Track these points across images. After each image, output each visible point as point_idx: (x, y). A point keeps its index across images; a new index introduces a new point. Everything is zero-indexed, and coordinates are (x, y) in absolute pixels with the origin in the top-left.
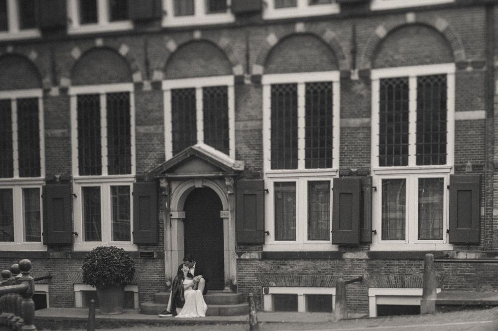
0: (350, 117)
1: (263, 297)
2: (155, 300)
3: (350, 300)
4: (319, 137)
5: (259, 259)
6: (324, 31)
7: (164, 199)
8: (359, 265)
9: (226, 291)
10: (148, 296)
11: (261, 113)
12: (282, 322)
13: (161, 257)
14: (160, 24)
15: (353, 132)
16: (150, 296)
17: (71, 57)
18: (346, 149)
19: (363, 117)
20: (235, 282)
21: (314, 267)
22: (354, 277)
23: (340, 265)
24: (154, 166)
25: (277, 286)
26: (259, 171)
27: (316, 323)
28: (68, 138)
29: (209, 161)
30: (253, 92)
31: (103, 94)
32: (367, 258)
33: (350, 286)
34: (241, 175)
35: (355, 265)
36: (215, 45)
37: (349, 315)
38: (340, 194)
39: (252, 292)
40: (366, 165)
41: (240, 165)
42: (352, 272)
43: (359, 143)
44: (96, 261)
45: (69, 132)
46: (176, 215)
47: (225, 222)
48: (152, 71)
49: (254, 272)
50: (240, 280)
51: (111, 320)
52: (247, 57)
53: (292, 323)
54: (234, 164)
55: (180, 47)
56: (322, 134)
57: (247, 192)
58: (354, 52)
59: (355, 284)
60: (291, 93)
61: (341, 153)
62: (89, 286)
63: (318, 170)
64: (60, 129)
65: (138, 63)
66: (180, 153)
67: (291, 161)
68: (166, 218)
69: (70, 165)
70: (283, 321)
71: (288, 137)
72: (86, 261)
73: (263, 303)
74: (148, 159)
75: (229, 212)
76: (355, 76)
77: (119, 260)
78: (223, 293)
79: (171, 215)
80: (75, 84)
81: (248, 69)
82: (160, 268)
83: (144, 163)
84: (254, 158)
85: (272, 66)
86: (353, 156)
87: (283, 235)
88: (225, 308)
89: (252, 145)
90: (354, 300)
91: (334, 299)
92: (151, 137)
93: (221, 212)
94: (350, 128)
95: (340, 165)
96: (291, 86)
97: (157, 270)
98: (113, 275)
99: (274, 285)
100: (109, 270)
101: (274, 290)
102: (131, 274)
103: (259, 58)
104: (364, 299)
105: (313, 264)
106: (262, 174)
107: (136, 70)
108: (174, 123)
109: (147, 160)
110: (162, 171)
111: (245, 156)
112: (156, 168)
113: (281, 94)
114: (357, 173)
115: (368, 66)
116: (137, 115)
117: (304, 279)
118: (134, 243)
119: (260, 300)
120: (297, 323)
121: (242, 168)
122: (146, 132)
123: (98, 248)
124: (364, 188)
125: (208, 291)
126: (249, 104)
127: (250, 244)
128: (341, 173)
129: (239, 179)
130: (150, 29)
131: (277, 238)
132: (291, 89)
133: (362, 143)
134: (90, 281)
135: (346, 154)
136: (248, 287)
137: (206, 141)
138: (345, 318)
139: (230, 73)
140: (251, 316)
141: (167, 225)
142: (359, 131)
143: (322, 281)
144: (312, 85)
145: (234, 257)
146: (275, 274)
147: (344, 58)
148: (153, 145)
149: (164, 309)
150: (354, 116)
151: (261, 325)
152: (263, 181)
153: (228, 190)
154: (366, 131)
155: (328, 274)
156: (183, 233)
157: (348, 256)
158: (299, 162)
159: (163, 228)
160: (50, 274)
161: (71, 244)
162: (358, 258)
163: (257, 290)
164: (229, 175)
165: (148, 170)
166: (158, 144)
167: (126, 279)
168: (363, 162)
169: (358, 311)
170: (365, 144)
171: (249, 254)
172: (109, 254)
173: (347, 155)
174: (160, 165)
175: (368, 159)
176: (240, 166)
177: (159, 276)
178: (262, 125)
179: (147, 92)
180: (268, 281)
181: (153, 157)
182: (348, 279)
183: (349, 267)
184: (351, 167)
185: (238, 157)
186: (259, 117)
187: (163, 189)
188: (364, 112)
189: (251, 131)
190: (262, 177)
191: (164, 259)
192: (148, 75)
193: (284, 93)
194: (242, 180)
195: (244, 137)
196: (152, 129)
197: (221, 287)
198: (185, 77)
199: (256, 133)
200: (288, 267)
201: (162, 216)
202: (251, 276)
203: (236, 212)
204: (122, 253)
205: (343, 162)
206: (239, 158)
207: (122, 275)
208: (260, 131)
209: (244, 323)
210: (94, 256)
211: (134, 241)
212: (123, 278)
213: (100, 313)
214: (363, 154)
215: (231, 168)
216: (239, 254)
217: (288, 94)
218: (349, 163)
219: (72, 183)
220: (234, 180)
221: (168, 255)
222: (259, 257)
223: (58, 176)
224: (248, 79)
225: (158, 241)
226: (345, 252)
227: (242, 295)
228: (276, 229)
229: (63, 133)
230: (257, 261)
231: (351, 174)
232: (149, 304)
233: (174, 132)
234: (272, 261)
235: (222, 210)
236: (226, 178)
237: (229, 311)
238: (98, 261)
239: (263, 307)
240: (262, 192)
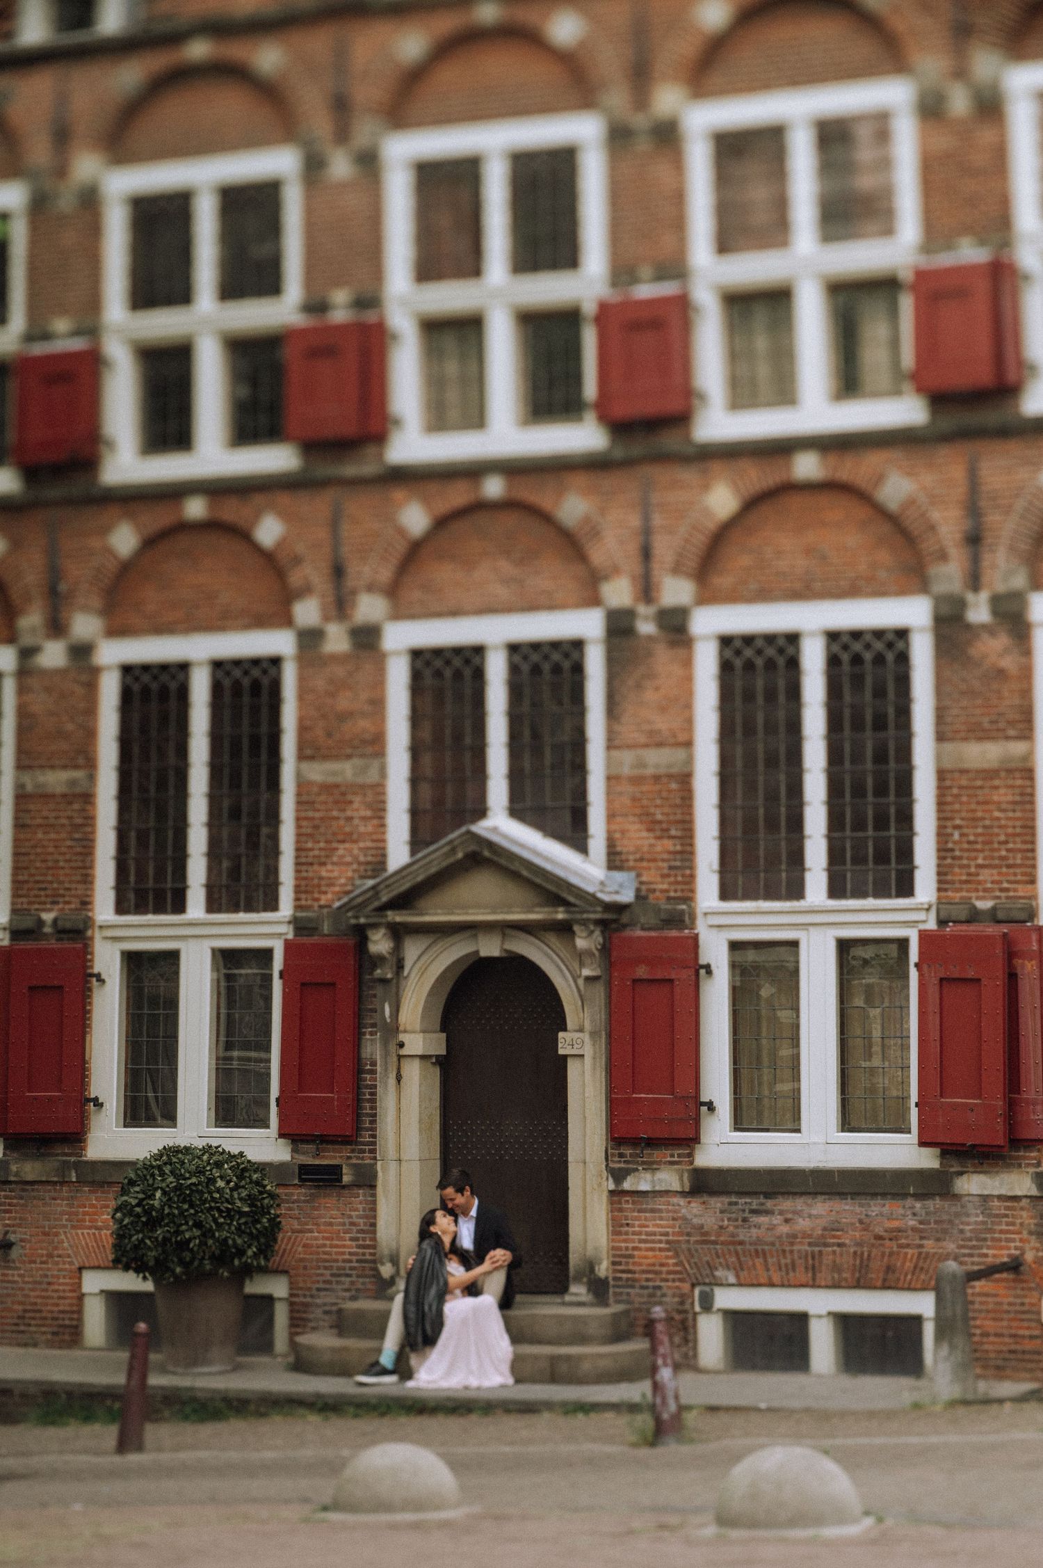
0: (965, 739)
1: (695, 1320)
2: (342, 1324)
3: (982, 1335)
4: (870, 798)
5: (683, 1194)
6: (880, 479)
7: (379, 990)
8: (1006, 1216)
9: (573, 1299)
10: (318, 1313)
11: (689, 723)
12: (758, 1410)
13: (367, 1180)
14: (380, 456)
15: (979, 783)
16: (326, 1312)
17: (109, 551)
18: (956, 836)
19: (1007, 738)
20: (603, 1270)
21: (861, 1222)
22: (994, 1256)
23: (945, 1217)
24: (349, 888)
25: (740, 1285)
26: (684, 907)
27: (871, 1414)
28: (88, 798)
29: (525, 873)
30: (663, 657)
31: (200, 664)
32: (1034, 1191)
33: (979, 1285)
34: (625, 918)
35: (997, 1216)
36: (546, 518)
37: (982, 1386)
38: (941, 980)
39: (660, 1303)
40: (1022, 890)
41: (621, 886)
42: (985, 1240)
43: (998, 819)
44: (158, 1194)
45: (92, 778)
46: (415, 1043)
47: (573, 1069)
48: (354, 593)
49: (667, 1234)
50: (620, 1263)
51: (199, 1394)
52: (646, 553)
53: (792, 1412)
54: (602, 883)
55: (441, 523)
56: (881, 790)
57: (642, 972)
58: (974, 540)
59: (997, 1281)
60: (781, 661)
61: (943, 851)
62: (131, 1275)
63: (871, 902)
64: (65, 767)
65: (312, 572)
66: (432, 848)
67: (784, 875)
68: (386, 1054)
69: (87, 879)
70: (763, 1406)
71: (772, 797)
72: (124, 1192)
73: (695, 1341)
74: (333, 864)
75: (586, 1037)
76: (979, 612)
77: (232, 1190)
78: (564, 1304)
79: (401, 1045)
80: (117, 631)
81: (647, 591)
82: (359, 1217)
83: (321, 878)
84: (665, 865)
85: (723, 581)
86: (980, 861)
87: (760, 1114)
88: (568, 1358)
89: (660, 822)
90: (996, 1335)
91: (929, 1330)
92: (344, 794)
93: (561, 1034)
94: (963, 771)
95: (939, 890)
96: (781, 642)
97: (352, 1224)
98: (210, 1242)
99: (732, 1279)
100: (198, 1225)
101: (730, 1298)
102: (267, 1238)
103: (680, 555)
104: (1027, 1333)
105: (858, 1209)
106: (693, 917)
107: (305, 591)
108: (415, 751)
109: (329, 867)
110: (376, 904)
111: (638, 856)
112: (357, 892)
113: (749, 666)
114: (993, 916)
115: (1019, 581)
116: (303, 729)
117: (827, 1260)
118: (281, 1135)
119: (685, 1329)
120: (807, 1410)
121: (627, 896)
122: (331, 780)
123: (166, 1150)
124: (1018, 962)
125: (519, 1298)
126: (650, 696)
127: (652, 1143)
128: (943, 915)
129: (617, 930)
130: (350, 470)
131: (739, 1124)
132: (781, 651)
133: (1008, 819)
134: (135, 1259)
135: (957, 853)
136: (647, 1287)
137: (516, 812)
138: (970, 1396)
139: (594, 600)
140: (657, 1387)
141: (386, 1076)
142: (996, 782)
143: (889, 1269)
144: (845, 639)
145: (600, 1185)
146: (733, 1243)
147: (943, 556)
148: (350, 819)
149: (372, 1360)
150: (979, 733)
151: (690, 1418)
152: (696, 938)
153: (582, 965)
154: (1019, 782)
155: (908, 1246)
156: (438, 1104)
157: (973, 1184)
158: (809, 877)
159: (375, 1086)
160: (6, 1233)
161: (76, 1137)
162: (1003, 1192)
163: (674, 1296)
164: (585, 916)
165: (331, 899)
166: (364, 818)
167: (250, 1253)
168: (1012, 878)
169: (1008, 1372)
170: (1018, 823)
171: (648, 1176)
172: (200, 1171)
173: (960, 858)
174: (371, 883)
175: (1028, 870)
176: (621, 888)
177: (359, 1247)
178: (690, 760)
179: (335, 658)
180: (712, 1268)
181: (348, 859)
182: (973, 1263)
183: (976, 1223)
184: (974, 895)
185: (615, 861)
186: (682, 737)
187: (379, 960)
188: (1011, 723)
189: (657, 778)
190: (692, 925)
191: (373, 1187)
192: (340, 606)
193: (759, 662)
194: (628, 933)
195: (634, 799)
196: (345, 770)
197: (559, 1285)
198: (455, 612)
199: (674, 786)
200: (777, 1220)
201: (372, 1048)
202: (652, 1249)
203: (610, 1036)
204: (243, 1168)
205: (949, 878)
206: (618, 863)
207: (239, 1241)
208: (685, 780)
209: (633, 1408)
210: (153, 1175)
211: (281, 1127)
212: (241, 1252)
213: (163, 1370)
214: (1011, 855)
215: (593, 896)
216: (618, 1176)
217: (770, 665)
218: (966, 882)
219: (92, 938)
220: (603, 932)
221: (387, 1176)
222: (682, 1186)
223: (48, 917)
224: (646, 618)
225: (358, 1130)
226: (961, 1174)
227: (626, 1312)
228: (735, 1093)
229: (73, 783)
230: (675, 1200)
231: (974, 916)
232: (322, 1340)
233: (415, 781)
234: (726, 1200)
235: (565, 1030)
236: (576, 928)
237: (586, 1366)
238: (164, 1193)
239: (695, 1356)
240: (691, 972)
